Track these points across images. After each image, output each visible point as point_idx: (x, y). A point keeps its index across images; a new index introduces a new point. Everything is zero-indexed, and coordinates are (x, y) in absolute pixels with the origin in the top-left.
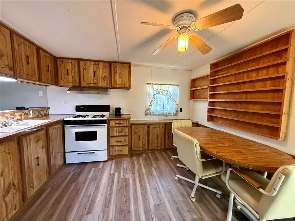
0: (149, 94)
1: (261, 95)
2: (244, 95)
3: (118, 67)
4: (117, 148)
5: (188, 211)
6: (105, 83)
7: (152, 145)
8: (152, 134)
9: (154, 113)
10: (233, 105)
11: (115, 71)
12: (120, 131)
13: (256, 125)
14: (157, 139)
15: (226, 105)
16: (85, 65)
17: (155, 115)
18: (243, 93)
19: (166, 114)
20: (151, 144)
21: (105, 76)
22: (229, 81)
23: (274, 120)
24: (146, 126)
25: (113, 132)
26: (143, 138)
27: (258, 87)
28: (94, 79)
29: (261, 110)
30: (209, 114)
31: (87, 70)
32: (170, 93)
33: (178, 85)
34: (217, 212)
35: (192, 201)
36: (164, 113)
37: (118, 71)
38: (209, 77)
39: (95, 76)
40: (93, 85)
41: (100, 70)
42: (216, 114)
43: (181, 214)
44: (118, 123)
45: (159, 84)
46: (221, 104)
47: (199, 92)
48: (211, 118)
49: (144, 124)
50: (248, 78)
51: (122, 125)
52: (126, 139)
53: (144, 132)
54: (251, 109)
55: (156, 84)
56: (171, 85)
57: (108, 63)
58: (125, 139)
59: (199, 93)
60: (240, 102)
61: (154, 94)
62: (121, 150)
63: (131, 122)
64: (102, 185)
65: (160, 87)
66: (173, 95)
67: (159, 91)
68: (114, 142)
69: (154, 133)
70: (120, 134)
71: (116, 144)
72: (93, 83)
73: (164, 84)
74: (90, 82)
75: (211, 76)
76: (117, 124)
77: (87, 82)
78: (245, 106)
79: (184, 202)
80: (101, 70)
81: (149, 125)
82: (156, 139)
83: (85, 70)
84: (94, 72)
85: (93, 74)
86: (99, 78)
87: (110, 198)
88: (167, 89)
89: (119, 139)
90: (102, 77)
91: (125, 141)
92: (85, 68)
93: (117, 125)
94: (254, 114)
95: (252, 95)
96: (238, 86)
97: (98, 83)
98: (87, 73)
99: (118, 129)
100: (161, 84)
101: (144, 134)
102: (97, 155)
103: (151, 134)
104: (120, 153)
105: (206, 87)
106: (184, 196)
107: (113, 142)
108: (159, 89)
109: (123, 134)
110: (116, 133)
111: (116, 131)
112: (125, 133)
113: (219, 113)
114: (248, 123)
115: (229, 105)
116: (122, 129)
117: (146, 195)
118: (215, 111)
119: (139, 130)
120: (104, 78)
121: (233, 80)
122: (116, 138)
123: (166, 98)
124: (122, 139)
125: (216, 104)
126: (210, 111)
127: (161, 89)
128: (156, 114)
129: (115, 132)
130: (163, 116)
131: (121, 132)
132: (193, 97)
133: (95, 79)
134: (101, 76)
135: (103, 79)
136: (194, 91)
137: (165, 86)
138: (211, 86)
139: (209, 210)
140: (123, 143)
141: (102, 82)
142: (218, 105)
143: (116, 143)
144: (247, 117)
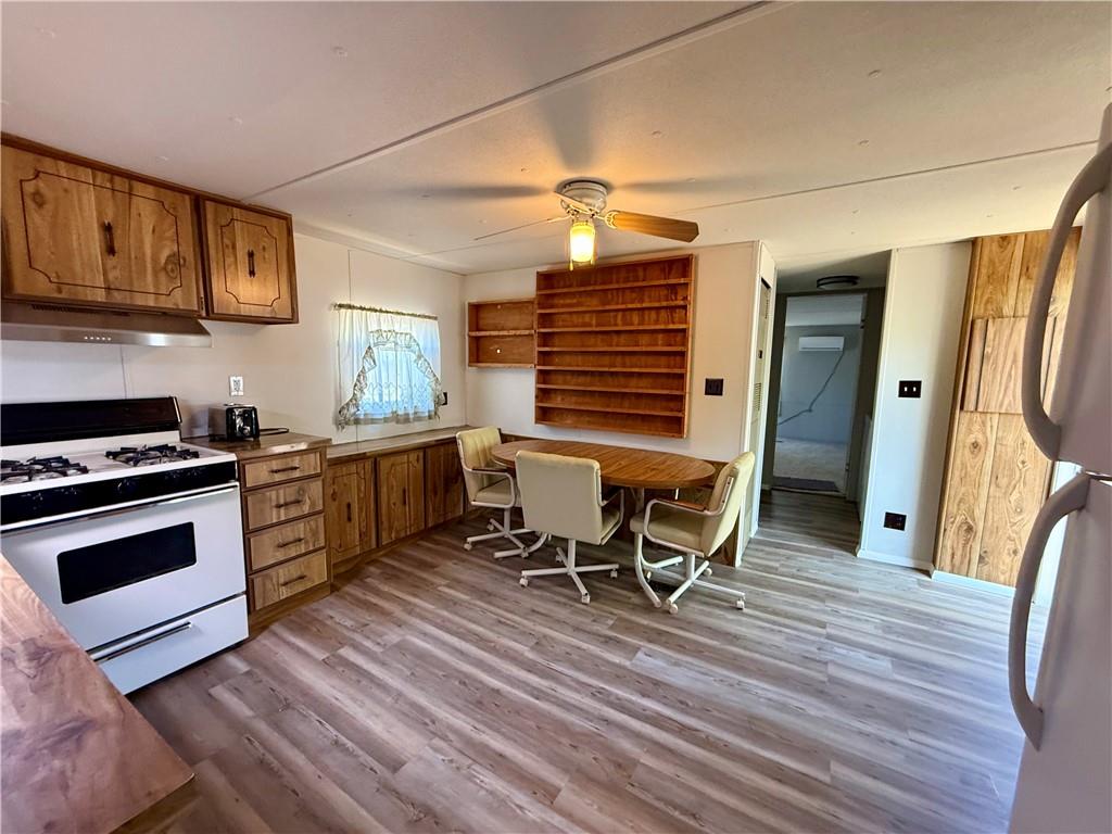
0: (350, 346)
1: (650, 360)
2: (619, 359)
3: (237, 225)
4: (283, 573)
5: (594, 621)
6: (178, 293)
7: (391, 528)
8: (390, 488)
9: (370, 417)
10: (597, 378)
11: (226, 241)
12: (292, 499)
13: (644, 418)
14: (405, 503)
15: (581, 379)
16: (37, 176)
17: (373, 421)
18: (617, 353)
19: (408, 414)
20: (386, 524)
21: (176, 260)
22: (584, 325)
23: (672, 405)
24: (369, 465)
25: (262, 510)
26: (360, 509)
27: (644, 345)
28: (109, 266)
29: (652, 388)
30: (541, 405)
31: (49, 207)
32: (418, 345)
33: (435, 318)
34: (630, 598)
35: (586, 604)
36: (400, 413)
37: (239, 244)
38: (536, 306)
39: (111, 250)
40: (100, 296)
41: (140, 224)
42: (557, 402)
43: (589, 633)
44: (280, 468)
45: (381, 311)
46: (569, 377)
47: (497, 343)
48: (544, 415)
49: (362, 457)
50: (625, 324)
51: (297, 474)
52: (317, 527)
53: (363, 488)
54: (634, 387)
55: (369, 310)
56: (419, 316)
57: (187, 197)
58: (314, 527)
59: (496, 346)
60: (612, 373)
61: (370, 348)
62: (299, 573)
63: (328, 457)
64: (337, 699)
65: (386, 323)
66: (425, 349)
67: (384, 335)
68: (272, 549)
69: (394, 484)
70: (294, 512)
71: (280, 555)
72: (100, 281)
73: (398, 313)
74: (83, 279)
75: (541, 306)
76: (276, 472)
77: (58, 277)
78: (622, 380)
79: (573, 612)
80: (148, 223)
81: (375, 459)
82: (399, 504)
83: (40, 205)
84: (107, 229)
85: (96, 236)
86: (141, 259)
87: (414, 705)
88: (408, 331)
89: (290, 534)
90: (155, 260)
91: (315, 533)
92: (37, 194)
93: (278, 477)
94: (639, 396)
95: (634, 359)
96: (605, 337)
97: (131, 284)
98: (53, 226)
99: (283, 494)
100: (387, 312)
101: (362, 495)
102: (198, 631)
103: (384, 490)
104: (299, 588)
105: (527, 332)
106: (565, 604)
107: (267, 554)
108: (384, 328)
109: (306, 509)
110: (275, 511)
111: (274, 504)
112: (313, 504)
113: (563, 399)
114: (629, 415)
115: (588, 379)
116: (300, 489)
117: (493, 644)
118: (553, 395)
119: (345, 485)
120: (170, 267)
121: (594, 322)
122: (275, 531)
123: (404, 359)
124: (300, 529)
125: (553, 377)
126: (542, 394)
127: (392, 328)
128: (375, 417)
129: (271, 508)
130: (394, 423)
131: (298, 502)
132: (478, 356)
133: (115, 268)
134: (148, 251)
135: (165, 269)
136: (478, 339)
137: (399, 317)
138: (543, 330)
139: (618, 601)
140: (307, 543)
141: (157, 284)
142: (560, 381)
143: (277, 554)
144: (626, 403)
